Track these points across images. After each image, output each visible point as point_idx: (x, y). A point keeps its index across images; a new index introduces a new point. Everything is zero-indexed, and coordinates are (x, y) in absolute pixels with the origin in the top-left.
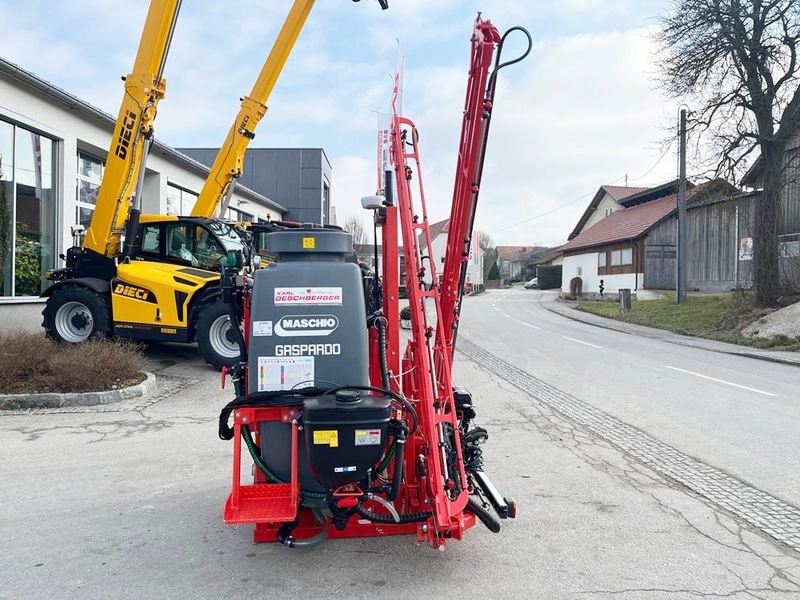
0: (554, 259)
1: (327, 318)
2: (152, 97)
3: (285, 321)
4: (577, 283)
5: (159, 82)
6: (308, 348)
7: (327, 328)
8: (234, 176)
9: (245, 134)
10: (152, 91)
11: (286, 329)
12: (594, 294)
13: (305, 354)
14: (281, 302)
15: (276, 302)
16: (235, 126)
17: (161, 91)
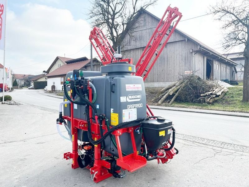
0: (38, 79)
1: (139, 95)
3: (129, 96)
4: (53, 87)
6: (135, 105)
7: (139, 98)
11: (130, 99)
12: (60, 91)
13: (134, 107)
14: (128, 89)
15: (127, 89)
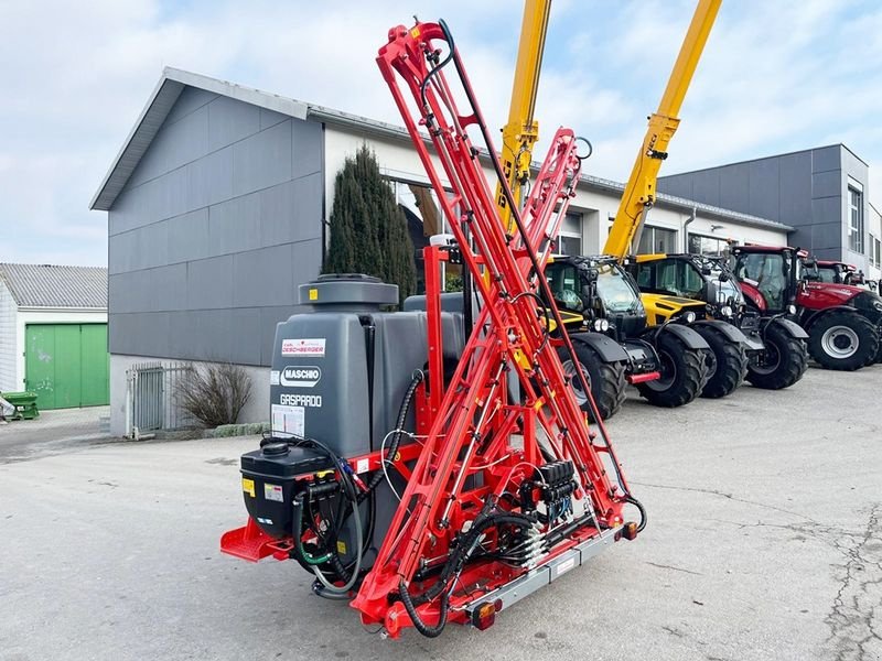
1: (314, 370)
2: (525, 143)
3: (287, 371)
5: (530, 125)
6: (301, 398)
8: (645, 204)
9: (653, 156)
10: (523, 136)
14: (286, 353)
15: (283, 353)
16: (643, 149)
17: (534, 134)
